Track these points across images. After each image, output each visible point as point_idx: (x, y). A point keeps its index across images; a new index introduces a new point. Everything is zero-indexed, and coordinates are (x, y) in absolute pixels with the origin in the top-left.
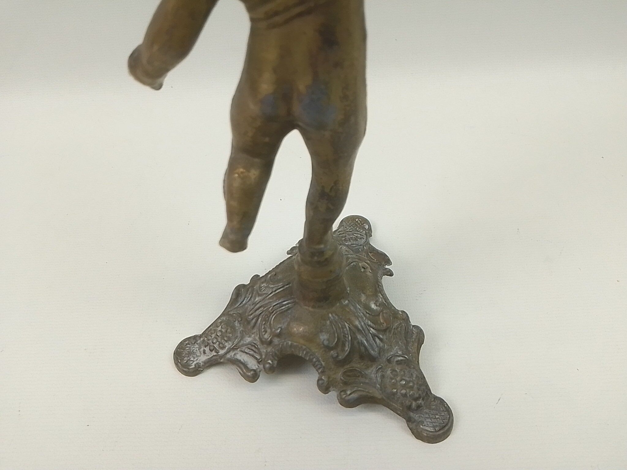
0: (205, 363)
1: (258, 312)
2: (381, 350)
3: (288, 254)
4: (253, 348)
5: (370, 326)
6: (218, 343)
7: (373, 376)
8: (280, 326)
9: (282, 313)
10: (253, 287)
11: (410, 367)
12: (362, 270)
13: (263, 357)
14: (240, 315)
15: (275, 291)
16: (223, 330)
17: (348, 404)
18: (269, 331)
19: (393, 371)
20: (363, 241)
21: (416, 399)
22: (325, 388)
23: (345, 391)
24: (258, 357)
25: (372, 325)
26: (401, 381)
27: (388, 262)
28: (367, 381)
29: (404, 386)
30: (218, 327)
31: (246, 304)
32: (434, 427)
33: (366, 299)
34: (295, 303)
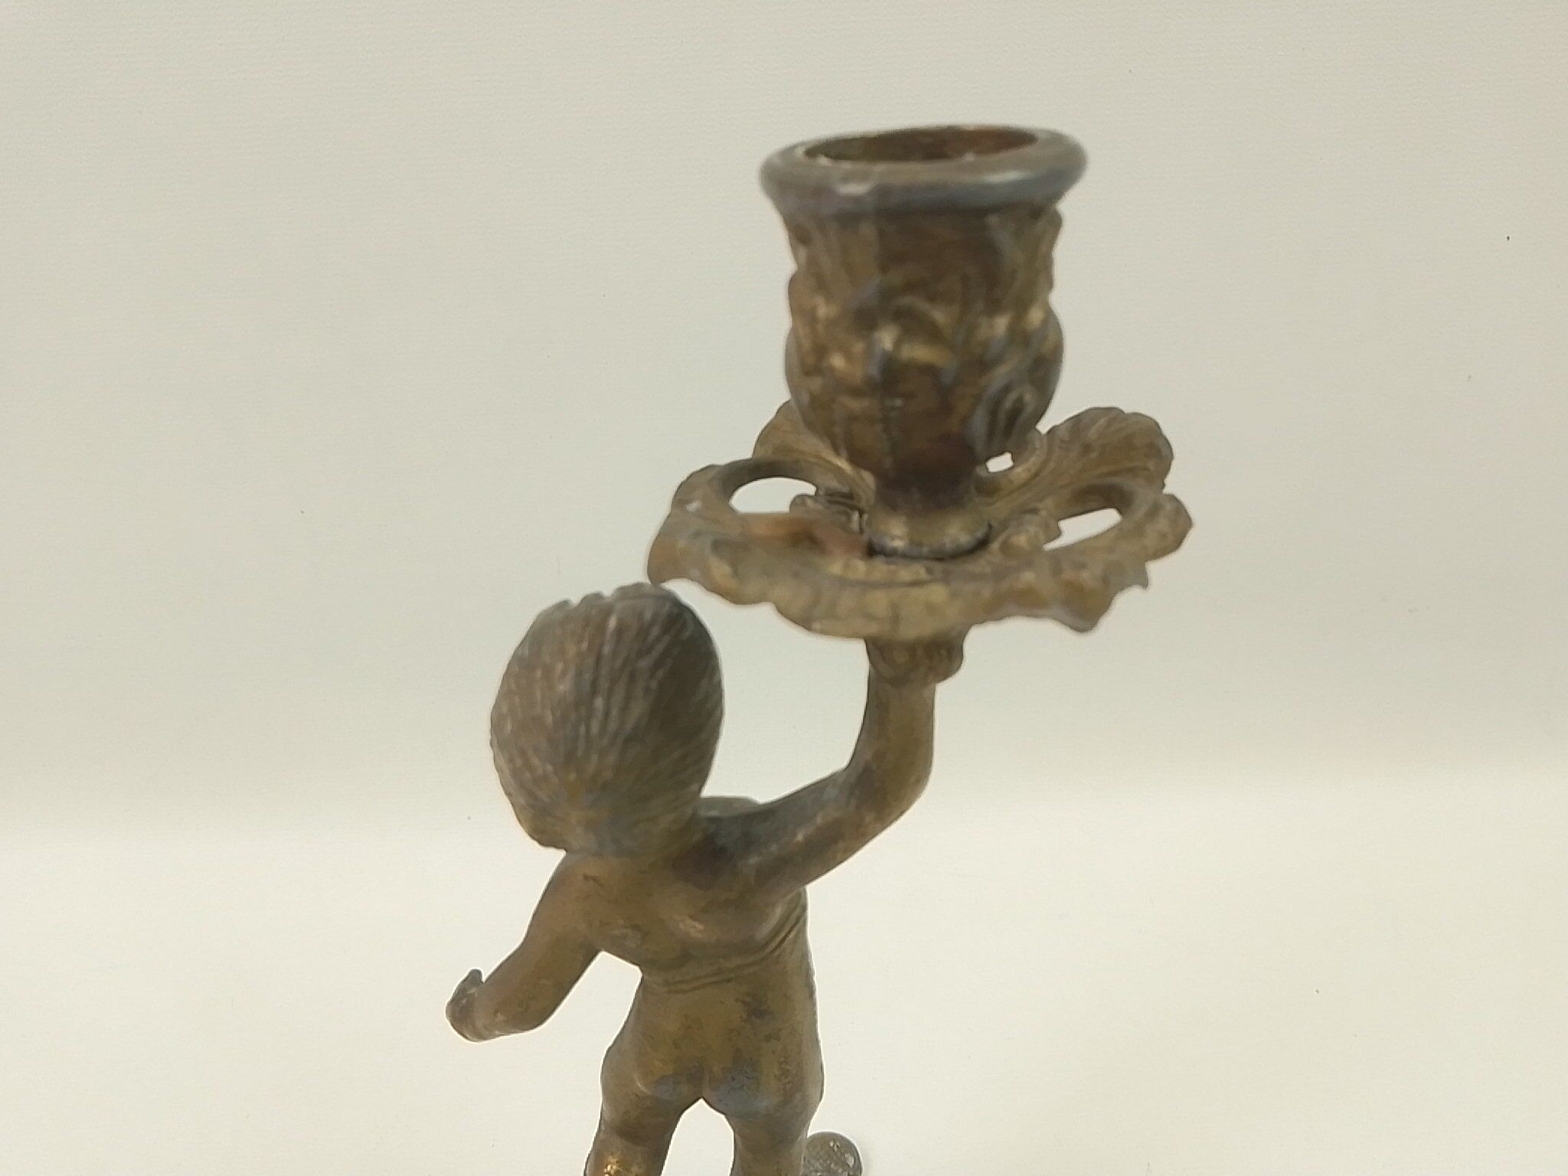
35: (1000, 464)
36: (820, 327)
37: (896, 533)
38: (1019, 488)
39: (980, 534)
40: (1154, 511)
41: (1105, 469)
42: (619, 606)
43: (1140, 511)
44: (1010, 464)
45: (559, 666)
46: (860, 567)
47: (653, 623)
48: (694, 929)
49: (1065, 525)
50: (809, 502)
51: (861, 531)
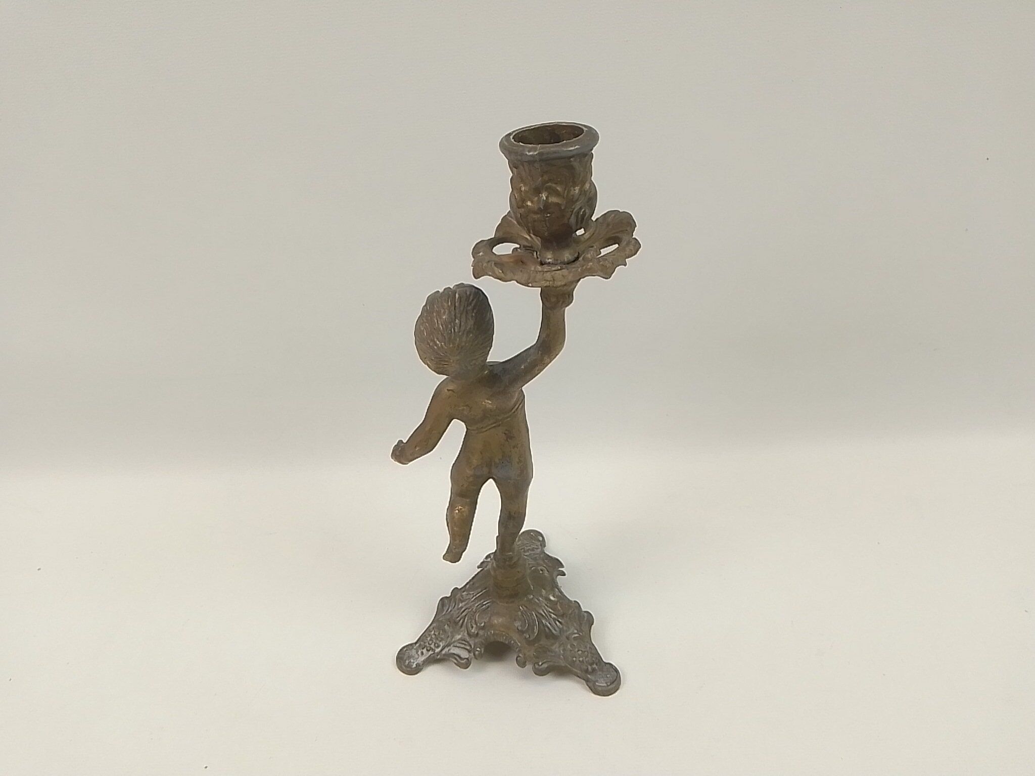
0: (424, 662)
1: (464, 614)
2: (561, 630)
3: (478, 567)
4: (464, 642)
5: (551, 613)
6: (433, 644)
7: (557, 650)
8: (483, 620)
9: (484, 610)
10: (455, 597)
11: (584, 642)
12: (541, 572)
13: (473, 647)
14: (449, 620)
15: (476, 595)
16: (437, 633)
17: (540, 673)
18: (474, 626)
19: (572, 645)
20: (539, 550)
21: (591, 664)
22: (522, 664)
23: (538, 663)
24: (468, 648)
25: (552, 611)
26: (578, 651)
27: (562, 566)
28: (553, 654)
29: (580, 656)
30: (431, 632)
31: (451, 611)
32: (606, 683)
33: (546, 593)
34: (493, 602)
35: (580, 232)
36: (523, 193)
37: (549, 257)
38: (587, 240)
39: (576, 256)
40: (628, 243)
41: (614, 231)
42: (458, 290)
43: (624, 243)
44: (583, 232)
45: (442, 311)
46: (539, 268)
47: (470, 295)
48: (488, 404)
49: (602, 250)
50: (519, 250)
51: (537, 258)
